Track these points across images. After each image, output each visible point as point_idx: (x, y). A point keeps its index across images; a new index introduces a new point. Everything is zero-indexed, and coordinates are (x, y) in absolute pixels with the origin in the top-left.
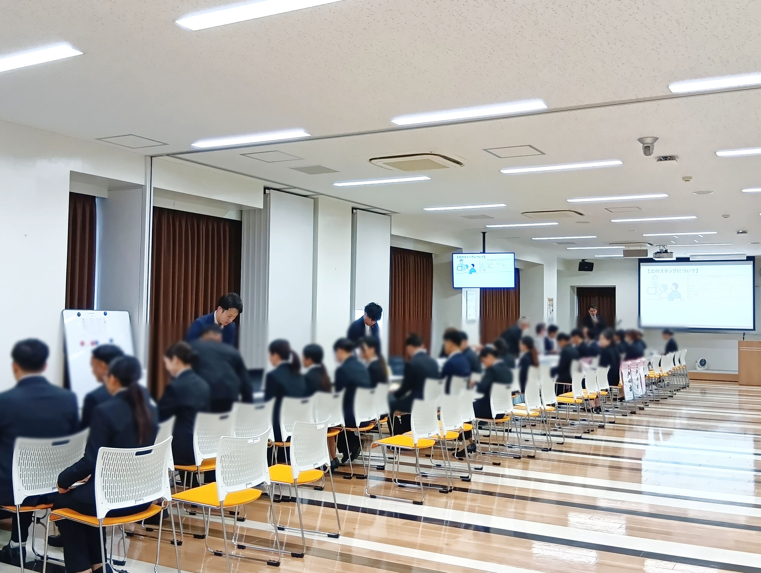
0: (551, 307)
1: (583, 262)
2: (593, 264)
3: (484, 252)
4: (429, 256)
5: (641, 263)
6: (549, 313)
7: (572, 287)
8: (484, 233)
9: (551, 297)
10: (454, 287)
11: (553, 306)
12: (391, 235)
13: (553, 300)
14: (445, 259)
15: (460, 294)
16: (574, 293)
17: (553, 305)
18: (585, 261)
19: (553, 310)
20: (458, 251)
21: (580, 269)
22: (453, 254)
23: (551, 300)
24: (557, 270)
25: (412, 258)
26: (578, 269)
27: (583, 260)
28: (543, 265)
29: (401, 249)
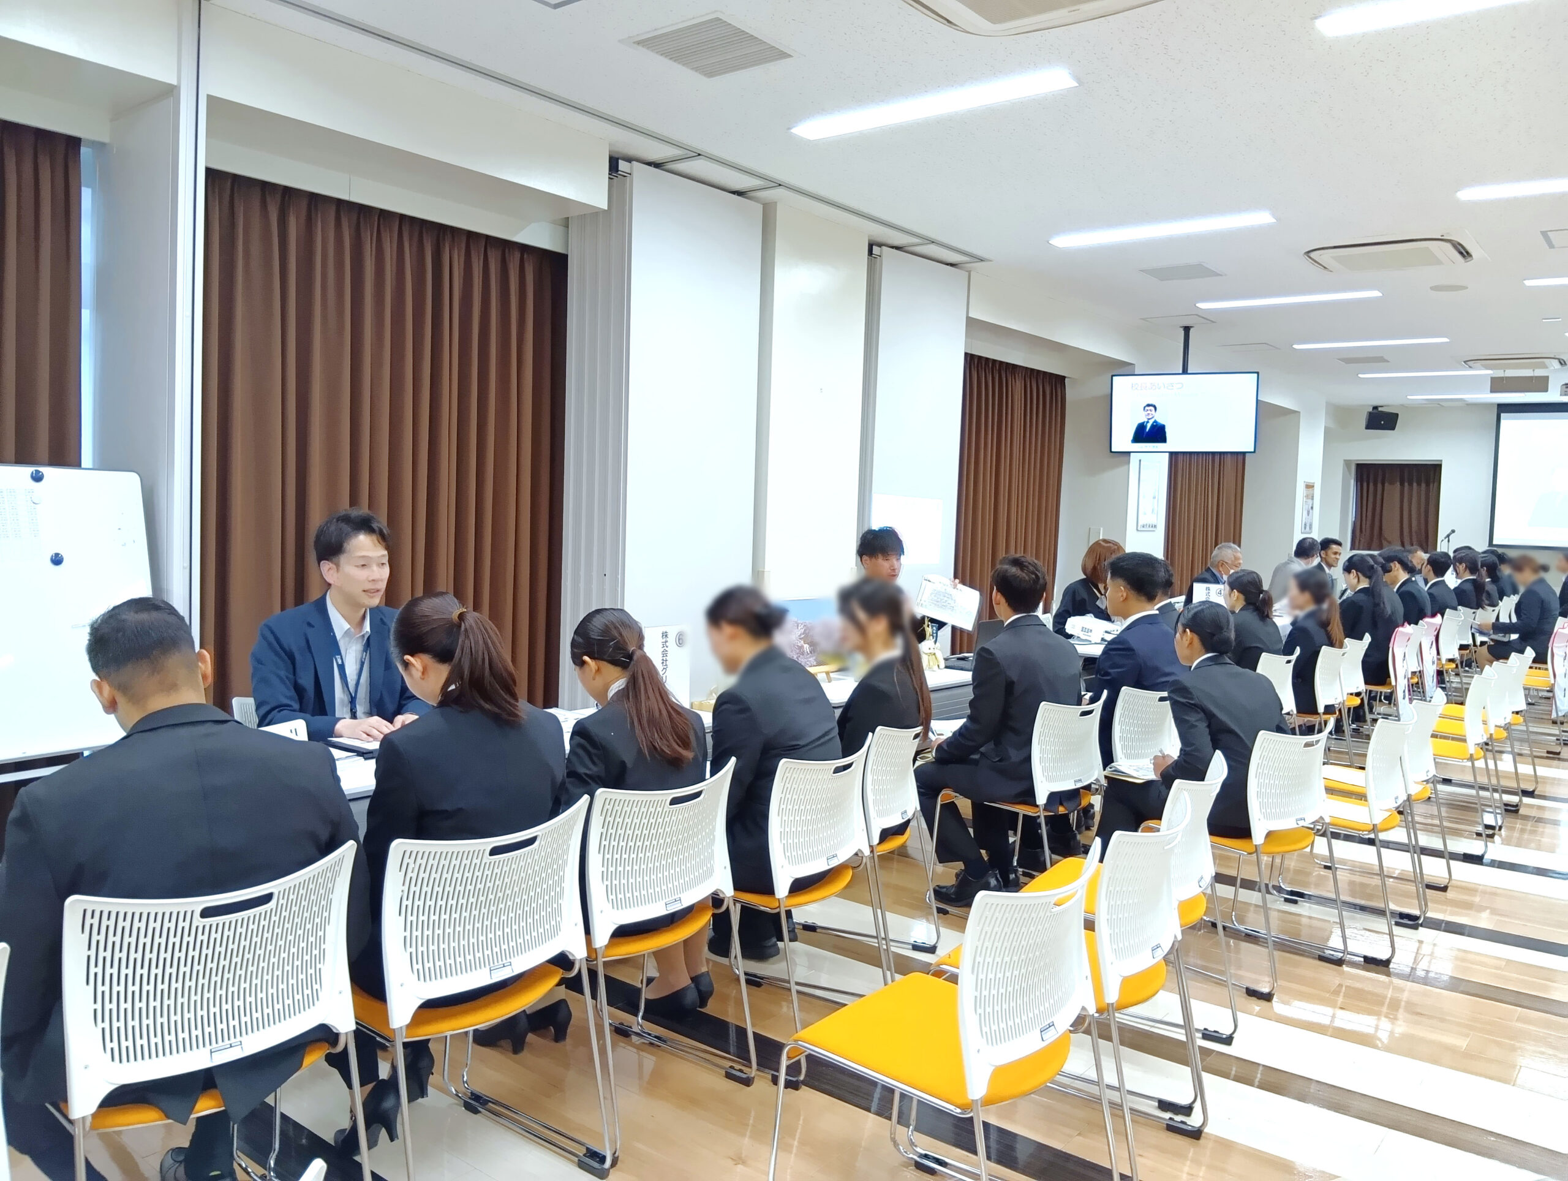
0: (1310, 501)
1: (1375, 411)
2: (1397, 415)
3: (1185, 371)
4: (1058, 381)
5: (1502, 414)
6: (1305, 513)
7: (1347, 463)
8: (1187, 329)
9: (1310, 481)
11: (1313, 499)
12: (969, 318)
13: (1313, 486)
14: (1094, 388)
15: (1126, 467)
16: (1350, 474)
17: (1313, 497)
18: (1380, 409)
19: (1312, 508)
20: (1124, 369)
21: (1369, 426)
22: (1112, 376)
23: (1310, 486)
24: (1325, 427)
25: (1018, 386)
26: (1364, 426)
27: (1375, 408)
28: (1299, 412)
29: (994, 361)
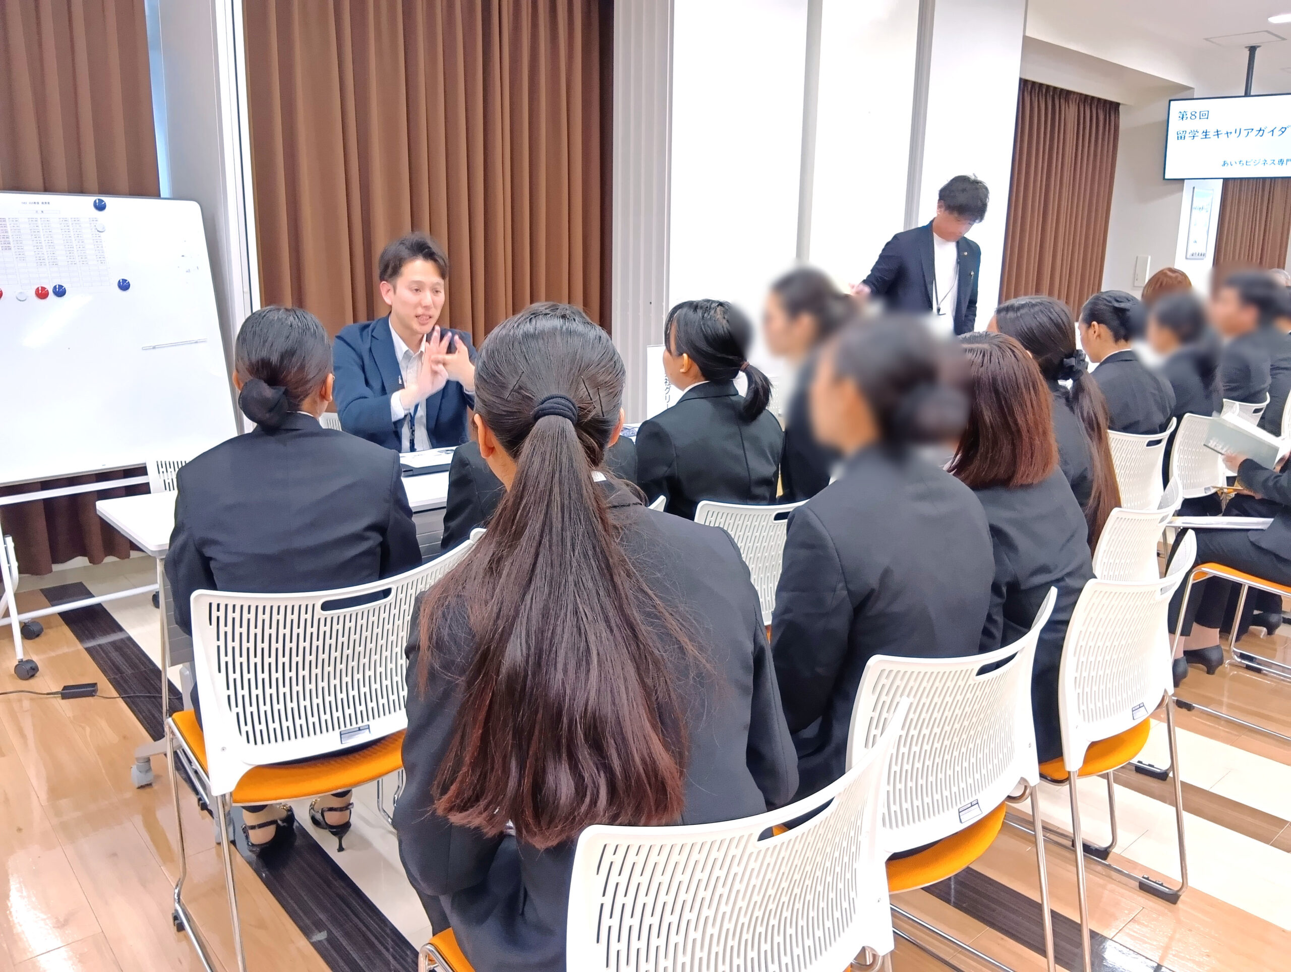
3: (1247, 94)
4: (1112, 108)
8: (1252, 50)
10: (1166, 177)
12: (1025, 38)
14: (1151, 114)
15: (1179, 194)
20: (1182, 93)
22: (1170, 101)
25: (1071, 112)
29: (1048, 87)
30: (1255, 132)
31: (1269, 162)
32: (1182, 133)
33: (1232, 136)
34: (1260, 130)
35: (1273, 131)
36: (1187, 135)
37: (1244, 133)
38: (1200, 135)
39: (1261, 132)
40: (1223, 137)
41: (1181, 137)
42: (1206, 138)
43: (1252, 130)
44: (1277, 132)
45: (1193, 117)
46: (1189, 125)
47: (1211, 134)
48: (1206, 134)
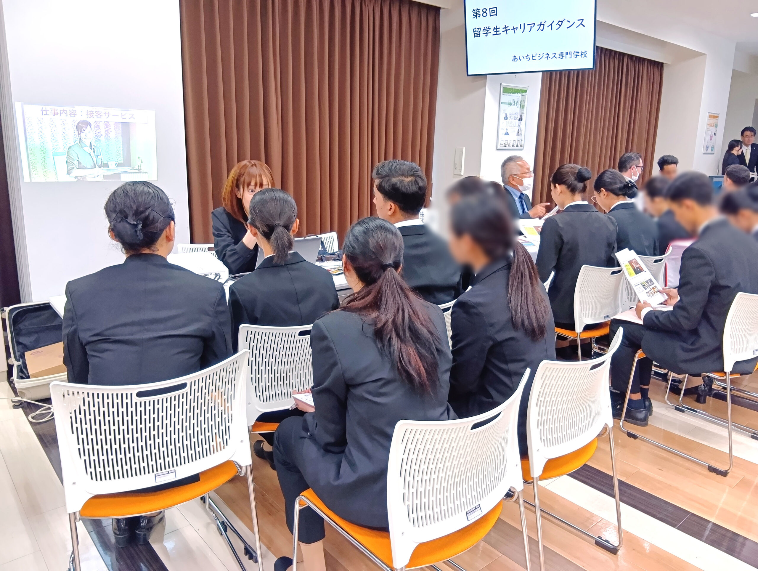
10: (469, 74)
30: (536, 27)
31: (551, 56)
32: (477, 30)
33: (519, 31)
34: (541, 24)
35: (551, 25)
36: (482, 32)
37: (528, 28)
38: (492, 31)
39: (542, 26)
40: (510, 32)
41: (477, 35)
42: (497, 34)
43: (534, 24)
44: (555, 26)
45: (485, 14)
46: (482, 22)
47: (501, 30)
48: (496, 29)
